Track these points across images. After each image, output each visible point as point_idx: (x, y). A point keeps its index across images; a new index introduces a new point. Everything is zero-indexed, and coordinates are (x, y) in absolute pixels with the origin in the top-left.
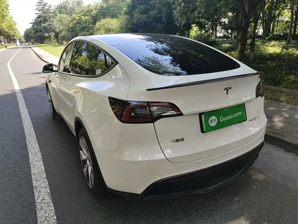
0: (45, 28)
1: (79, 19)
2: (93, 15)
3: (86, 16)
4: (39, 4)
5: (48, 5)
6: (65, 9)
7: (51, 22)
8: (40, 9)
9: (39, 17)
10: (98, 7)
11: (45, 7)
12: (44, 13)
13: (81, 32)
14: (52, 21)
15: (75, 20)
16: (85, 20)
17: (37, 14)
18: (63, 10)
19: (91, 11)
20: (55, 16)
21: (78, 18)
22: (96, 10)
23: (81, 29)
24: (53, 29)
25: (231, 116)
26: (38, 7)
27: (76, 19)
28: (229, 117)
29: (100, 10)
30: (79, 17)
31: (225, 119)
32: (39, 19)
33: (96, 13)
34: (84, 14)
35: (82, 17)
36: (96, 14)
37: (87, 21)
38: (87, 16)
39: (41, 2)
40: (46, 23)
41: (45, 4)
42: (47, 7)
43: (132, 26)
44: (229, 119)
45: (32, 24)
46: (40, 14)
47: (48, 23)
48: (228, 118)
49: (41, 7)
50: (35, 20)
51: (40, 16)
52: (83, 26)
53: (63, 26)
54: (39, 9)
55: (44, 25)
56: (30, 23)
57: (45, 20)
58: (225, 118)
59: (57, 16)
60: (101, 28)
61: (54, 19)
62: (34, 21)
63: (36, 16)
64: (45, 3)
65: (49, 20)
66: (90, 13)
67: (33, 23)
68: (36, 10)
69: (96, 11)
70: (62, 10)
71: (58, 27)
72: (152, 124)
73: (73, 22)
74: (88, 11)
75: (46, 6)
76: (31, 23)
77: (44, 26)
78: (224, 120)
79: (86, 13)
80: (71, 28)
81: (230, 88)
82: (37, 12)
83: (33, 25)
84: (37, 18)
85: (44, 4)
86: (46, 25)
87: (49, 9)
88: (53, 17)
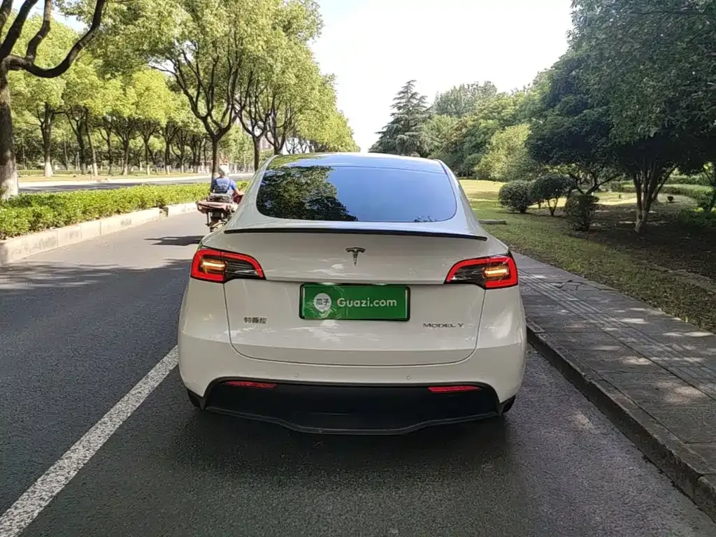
0: (403, 142)
1: (474, 126)
2: (505, 118)
3: (489, 119)
4: (402, 95)
5: (418, 97)
6: (454, 105)
7: (416, 131)
8: (402, 105)
9: (397, 121)
10: (521, 100)
11: (411, 100)
12: (407, 114)
13: (470, 154)
14: (420, 129)
15: (466, 127)
16: (485, 127)
17: (393, 114)
18: (451, 106)
19: (503, 109)
20: (428, 120)
21: (471, 123)
22: (515, 106)
23: (474, 146)
24: (418, 144)
25: (364, 302)
26: (399, 101)
27: (467, 125)
28: (359, 302)
29: (522, 106)
30: (474, 121)
31: (350, 304)
32: (395, 126)
33: (513, 113)
34: (486, 114)
35: (482, 121)
36: (513, 115)
37: (489, 129)
38: (492, 119)
39: (407, 92)
40: (407, 133)
41: (413, 96)
42: (415, 102)
43: (540, 142)
44: (359, 305)
45: (380, 135)
46: (399, 116)
47: (411, 133)
48: (357, 303)
49: (404, 100)
50: (389, 127)
51: (398, 118)
52: (479, 140)
53: (438, 140)
54: (399, 105)
55: (402, 136)
56: (376, 133)
57: (407, 127)
58: (348, 302)
59: (431, 119)
60: (501, 145)
61: (424, 126)
62: (385, 130)
63: (392, 119)
64: (414, 91)
65: (414, 128)
66: (499, 113)
67: (384, 133)
68: (394, 106)
69: (513, 107)
70: (449, 107)
71: (429, 141)
72: (222, 284)
73: (459, 132)
74: (495, 109)
75: (415, 98)
76: (379, 133)
77: (401, 139)
78: (346, 305)
79: (491, 113)
80: (452, 143)
81: (363, 251)
82: (395, 111)
83: (381, 138)
84: (393, 123)
85: (410, 95)
86: (405, 138)
87: (419, 105)
88: (423, 121)
